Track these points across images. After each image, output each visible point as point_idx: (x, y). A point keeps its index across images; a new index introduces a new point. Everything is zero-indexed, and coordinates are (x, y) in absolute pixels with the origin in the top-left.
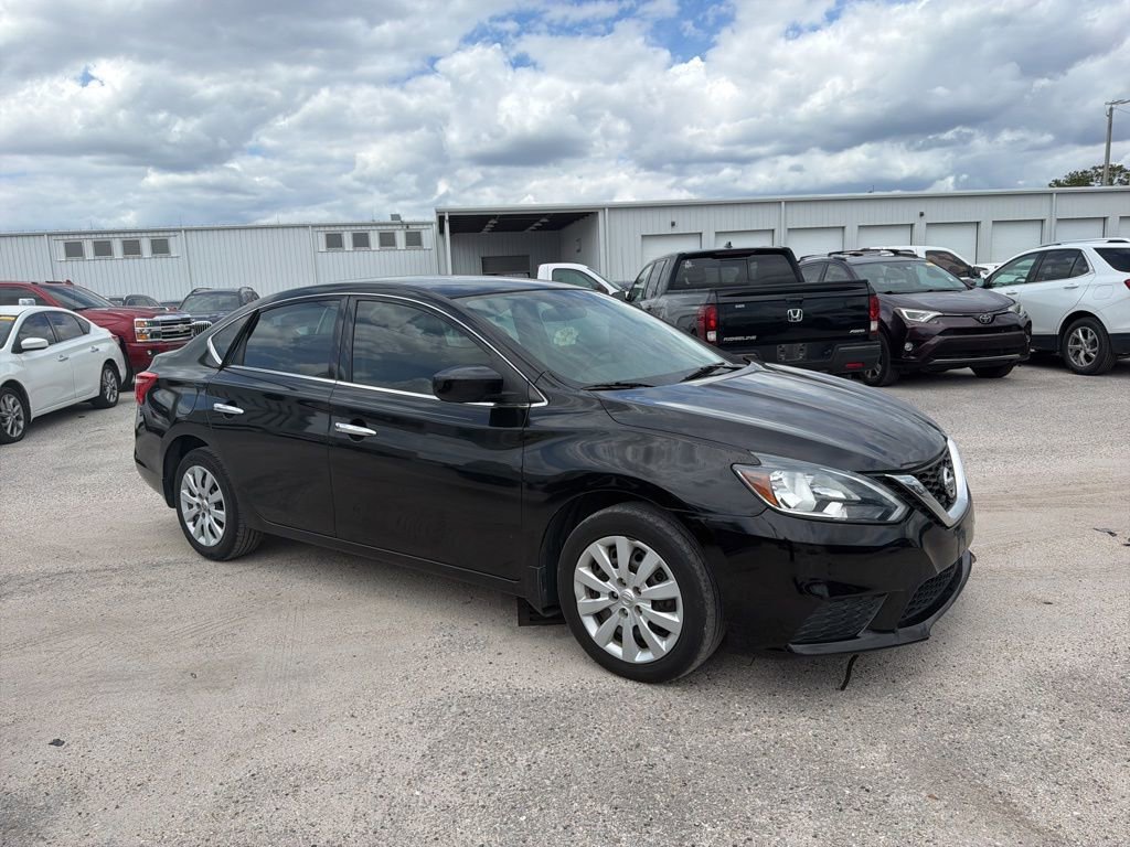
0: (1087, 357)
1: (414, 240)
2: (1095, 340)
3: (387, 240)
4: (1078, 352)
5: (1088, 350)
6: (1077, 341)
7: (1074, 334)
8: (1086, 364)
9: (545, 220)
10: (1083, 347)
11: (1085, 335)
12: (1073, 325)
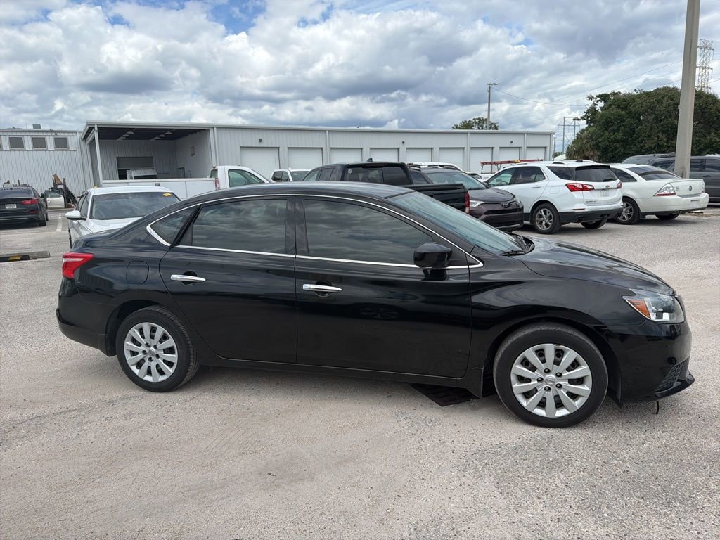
0: (547, 225)
1: (61, 143)
2: (551, 216)
3: (39, 143)
4: (541, 222)
5: (547, 221)
6: (541, 216)
7: (539, 212)
8: (546, 229)
9: (169, 133)
10: (544, 220)
11: (545, 214)
12: (538, 208)
